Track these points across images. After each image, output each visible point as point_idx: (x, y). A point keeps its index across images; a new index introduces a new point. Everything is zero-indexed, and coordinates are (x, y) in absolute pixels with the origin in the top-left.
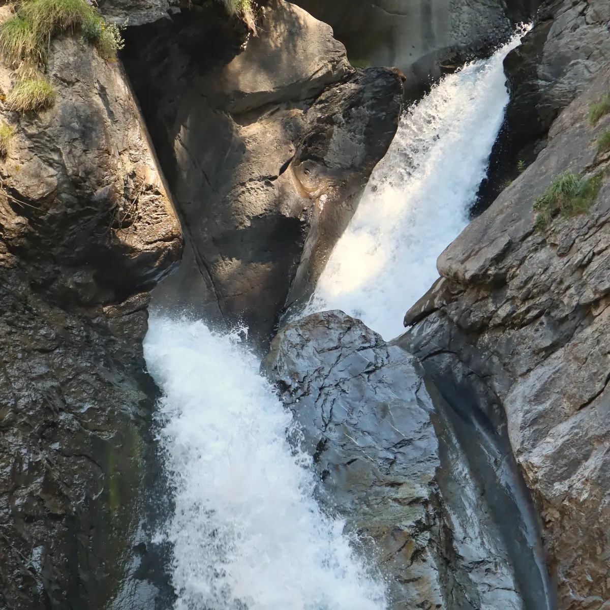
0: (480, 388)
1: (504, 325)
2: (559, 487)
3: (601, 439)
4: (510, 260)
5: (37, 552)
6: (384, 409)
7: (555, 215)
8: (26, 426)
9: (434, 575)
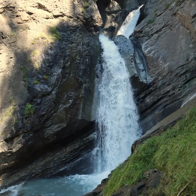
0: (138, 44)
1: (142, 37)
2: (149, 55)
3: (154, 49)
4: (143, 29)
5: (87, 59)
6: (127, 46)
7: (149, 23)
8: (86, 45)
9: (134, 64)
